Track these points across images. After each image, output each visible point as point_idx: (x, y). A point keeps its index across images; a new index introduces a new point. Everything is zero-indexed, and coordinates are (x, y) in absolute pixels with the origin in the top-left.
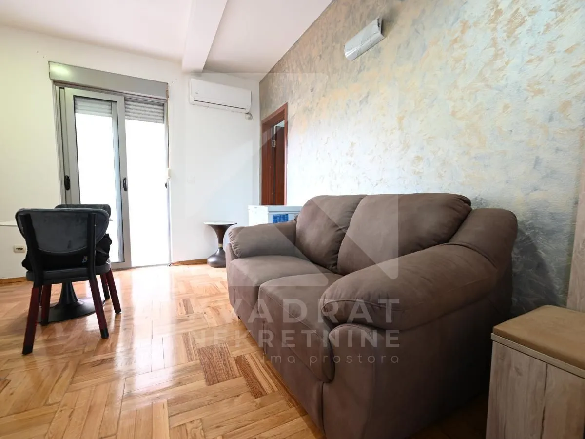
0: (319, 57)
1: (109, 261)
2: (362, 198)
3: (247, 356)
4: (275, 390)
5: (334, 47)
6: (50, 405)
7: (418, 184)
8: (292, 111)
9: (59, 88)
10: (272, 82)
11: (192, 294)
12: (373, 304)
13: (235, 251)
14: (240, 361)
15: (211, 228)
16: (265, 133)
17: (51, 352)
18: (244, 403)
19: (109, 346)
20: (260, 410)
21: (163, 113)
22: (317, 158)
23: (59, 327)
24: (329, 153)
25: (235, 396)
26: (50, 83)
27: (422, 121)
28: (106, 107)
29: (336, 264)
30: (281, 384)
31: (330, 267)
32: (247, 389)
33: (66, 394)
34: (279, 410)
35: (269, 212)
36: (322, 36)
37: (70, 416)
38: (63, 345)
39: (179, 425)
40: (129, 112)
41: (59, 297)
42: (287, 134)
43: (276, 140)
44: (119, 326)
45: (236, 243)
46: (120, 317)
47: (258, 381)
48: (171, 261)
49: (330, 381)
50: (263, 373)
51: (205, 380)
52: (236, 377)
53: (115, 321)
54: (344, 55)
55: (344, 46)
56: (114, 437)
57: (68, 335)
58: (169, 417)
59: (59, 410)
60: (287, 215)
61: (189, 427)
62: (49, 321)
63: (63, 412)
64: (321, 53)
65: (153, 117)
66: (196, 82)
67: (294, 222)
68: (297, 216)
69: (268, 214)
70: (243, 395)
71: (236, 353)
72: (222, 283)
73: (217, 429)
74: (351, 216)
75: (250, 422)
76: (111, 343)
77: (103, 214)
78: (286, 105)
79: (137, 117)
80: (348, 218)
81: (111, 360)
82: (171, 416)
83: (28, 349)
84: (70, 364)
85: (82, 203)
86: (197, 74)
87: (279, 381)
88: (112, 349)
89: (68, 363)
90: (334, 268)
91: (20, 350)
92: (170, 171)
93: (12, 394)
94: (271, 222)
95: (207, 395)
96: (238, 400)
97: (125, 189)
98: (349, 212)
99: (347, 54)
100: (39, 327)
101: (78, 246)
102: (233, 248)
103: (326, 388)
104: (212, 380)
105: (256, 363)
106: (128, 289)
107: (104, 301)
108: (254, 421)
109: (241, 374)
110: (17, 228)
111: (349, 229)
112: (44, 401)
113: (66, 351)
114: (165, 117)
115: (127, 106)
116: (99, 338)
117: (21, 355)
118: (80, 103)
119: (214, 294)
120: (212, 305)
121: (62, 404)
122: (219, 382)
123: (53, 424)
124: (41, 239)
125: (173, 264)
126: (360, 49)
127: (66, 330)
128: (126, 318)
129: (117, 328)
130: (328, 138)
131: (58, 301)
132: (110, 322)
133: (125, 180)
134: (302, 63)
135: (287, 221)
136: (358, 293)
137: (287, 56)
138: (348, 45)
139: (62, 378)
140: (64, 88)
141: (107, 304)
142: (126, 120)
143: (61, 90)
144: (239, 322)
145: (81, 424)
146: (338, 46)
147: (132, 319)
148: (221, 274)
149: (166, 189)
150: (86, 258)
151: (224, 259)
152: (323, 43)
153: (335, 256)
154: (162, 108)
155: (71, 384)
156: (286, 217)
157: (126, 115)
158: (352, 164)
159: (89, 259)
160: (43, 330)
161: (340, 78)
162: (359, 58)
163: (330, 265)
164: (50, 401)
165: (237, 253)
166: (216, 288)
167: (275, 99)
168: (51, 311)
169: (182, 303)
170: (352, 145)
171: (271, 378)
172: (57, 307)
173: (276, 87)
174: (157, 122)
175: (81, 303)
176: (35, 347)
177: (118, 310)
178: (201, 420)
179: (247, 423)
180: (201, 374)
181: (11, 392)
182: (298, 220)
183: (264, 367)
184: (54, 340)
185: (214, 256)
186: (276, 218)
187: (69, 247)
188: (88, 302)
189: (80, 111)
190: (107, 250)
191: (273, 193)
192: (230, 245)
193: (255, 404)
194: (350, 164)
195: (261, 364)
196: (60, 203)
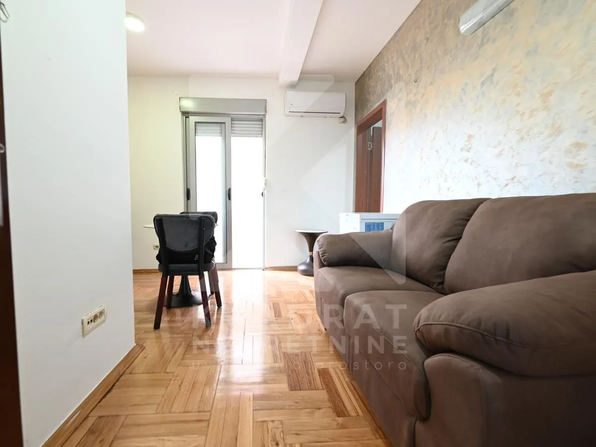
0: (425, 42)
1: (214, 261)
2: (482, 203)
3: (332, 371)
4: (360, 415)
5: (446, 24)
6: (167, 373)
7: (576, 182)
8: (391, 108)
9: (186, 117)
10: (369, 80)
11: (281, 299)
12: (486, 333)
13: (322, 259)
14: (324, 374)
15: (302, 235)
16: (361, 136)
17: (172, 330)
18: (324, 418)
19: (211, 334)
20: (341, 430)
21: (262, 128)
22: (422, 158)
23: (178, 311)
24: (437, 151)
25: (316, 408)
26: (180, 113)
27: (584, 93)
28: (217, 128)
29: (442, 283)
30: (367, 409)
31: (435, 286)
32: (328, 404)
33: (179, 367)
34: (363, 437)
35: (362, 219)
36: (430, 15)
37: (180, 386)
38: (180, 327)
39: (261, 420)
40: (234, 130)
41: (178, 287)
42: (385, 134)
43: (372, 142)
44: (220, 319)
45: (324, 251)
46: (221, 311)
47: (340, 398)
48: (264, 265)
49: (425, 419)
50: (347, 393)
51: (287, 384)
52: (318, 390)
53: (217, 314)
54: (459, 31)
55: (459, 20)
56: (209, 414)
57: (183, 319)
58: (253, 410)
59: (173, 379)
60: (383, 224)
61: (271, 425)
62: (172, 305)
63: (176, 381)
64: (428, 36)
65: (252, 132)
66: (291, 94)
67: (391, 230)
68: (394, 225)
69: (360, 222)
70: (324, 409)
71: (319, 364)
72: (311, 292)
73: (296, 436)
74: (465, 225)
75: (330, 440)
76: (212, 331)
77: (210, 219)
78: (385, 103)
79: (241, 134)
80: (461, 228)
81: (212, 347)
82: (255, 410)
83: (157, 326)
84: (183, 343)
85: (198, 211)
86: (293, 86)
87: (365, 405)
88: (213, 337)
89: (182, 341)
90: (440, 287)
91: (152, 325)
92: (266, 180)
93: (145, 357)
94: (364, 230)
95: (288, 400)
96: (318, 414)
97: (230, 198)
98: (463, 219)
99: (463, 28)
100: (164, 309)
101: (192, 246)
102: (321, 256)
103: (419, 426)
104: (295, 386)
105: (340, 380)
106: (229, 288)
107: (210, 296)
108: (333, 440)
109: (324, 387)
110: (154, 229)
111: (461, 241)
112: (164, 370)
113: (181, 332)
114: (264, 131)
115: (233, 125)
116: (204, 326)
117: (153, 329)
118: (198, 128)
119: (302, 301)
120: (300, 312)
121: (176, 374)
122: (301, 390)
123: (168, 388)
124: (168, 239)
125: (266, 268)
126: (482, 18)
127: (183, 315)
128: (226, 313)
129: (218, 319)
130: (436, 133)
131: (178, 291)
132: (213, 314)
133: (230, 190)
134: (404, 52)
135: (383, 229)
136: (464, 317)
137: (385, 48)
138: (463, 18)
139: (177, 353)
140: (188, 117)
141: (212, 298)
142: (232, 138)
143: (187, 119)
144: (325, 333)
145: (186, 395)
146: (452, 22)
147: (231, 314)
148: (309, 282)
149: (262, 198)
150: (197, 256)
151: (313, 267)
152: (430, 24)
153: (442, 272)
154: (261, 123)
155: (183, 359)
156: (380, 226)
157: (232, 133)
158: (469, 161)
159: (199, 257)
160: (168, 312)
161: (453, 60)
162: (481, 29)
163: (435, 283)
164: (168, 371)
165: (325, 261)
166: (304, 295)
167: (372, 98)
168: (173, 298)
169: (272, 306)
170: (470, 137)
171: (356, 400)
172: (177, 295)
173: (374, 84)
174: (256, 137)
175: (194, 294)
176: (162, 325)
177: (219, 304)
178: (282, 422)
179: (327, 439)
180: (284, 377)
181: (145, 356)
182: (395, 229)
183: (349, 387)
184: (174, 321)
185: (304, 263)
186: (368, 226)
187: (186, 246)
188: (198, 295)
189: (199, 134)
190: (213, 250)
191: (368, 200)
192: (318, 252)
193: (336, 423)
194: (466, 161)
195: (347, 382)
196: (183, 211)
